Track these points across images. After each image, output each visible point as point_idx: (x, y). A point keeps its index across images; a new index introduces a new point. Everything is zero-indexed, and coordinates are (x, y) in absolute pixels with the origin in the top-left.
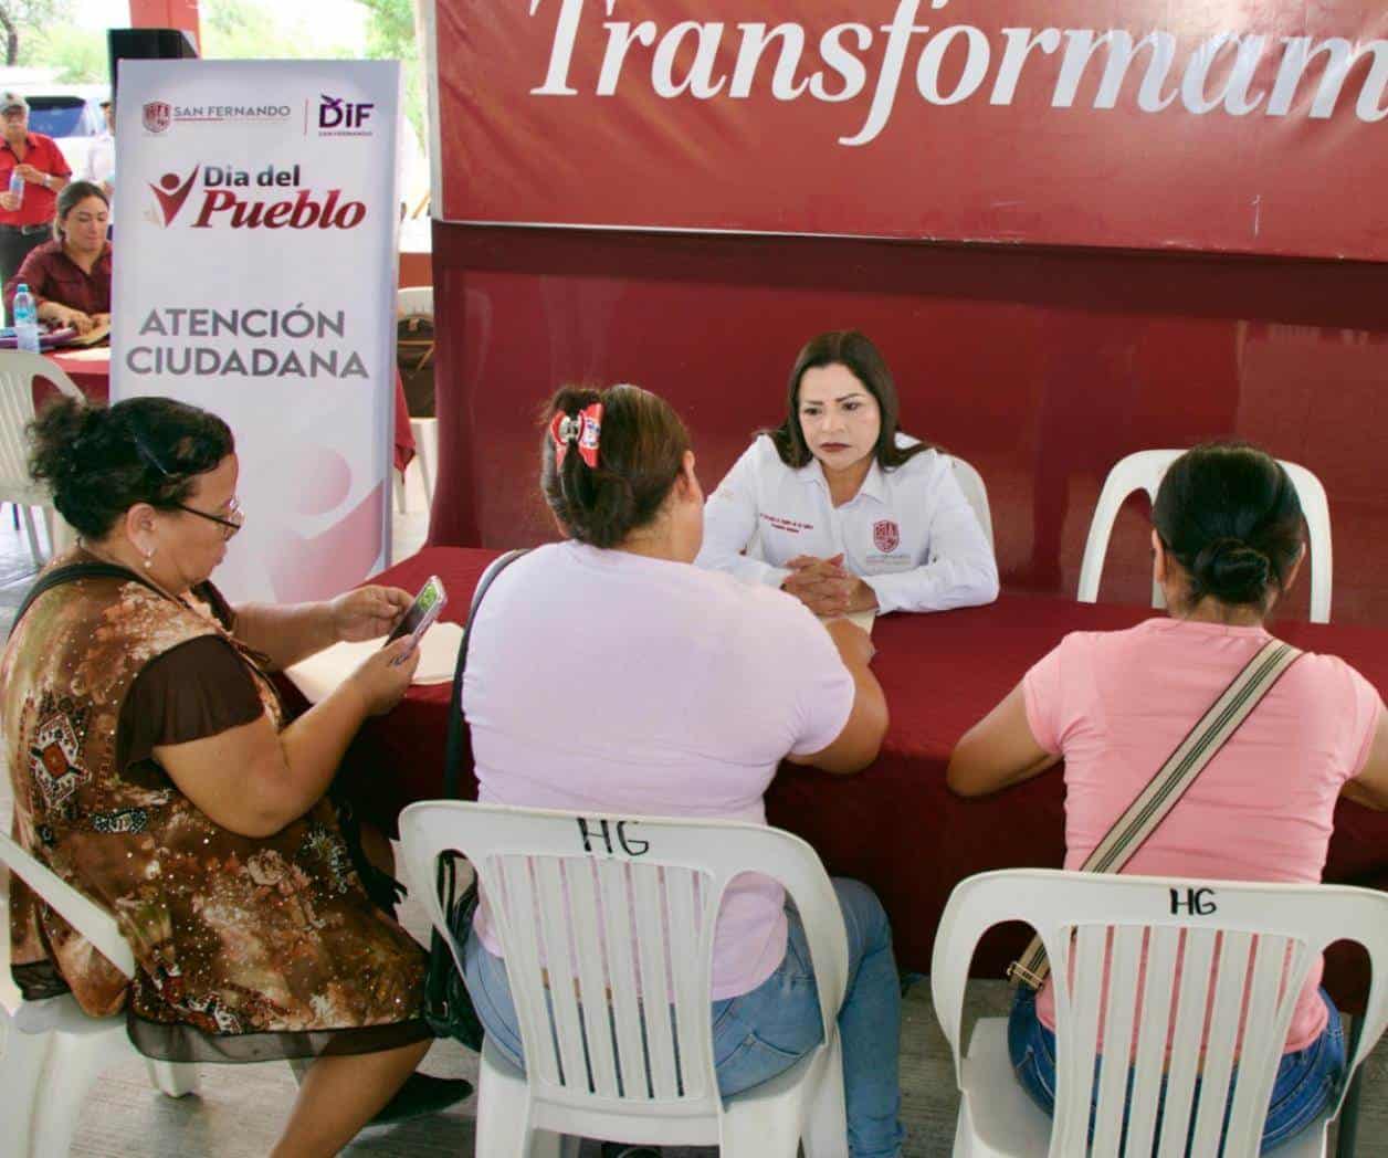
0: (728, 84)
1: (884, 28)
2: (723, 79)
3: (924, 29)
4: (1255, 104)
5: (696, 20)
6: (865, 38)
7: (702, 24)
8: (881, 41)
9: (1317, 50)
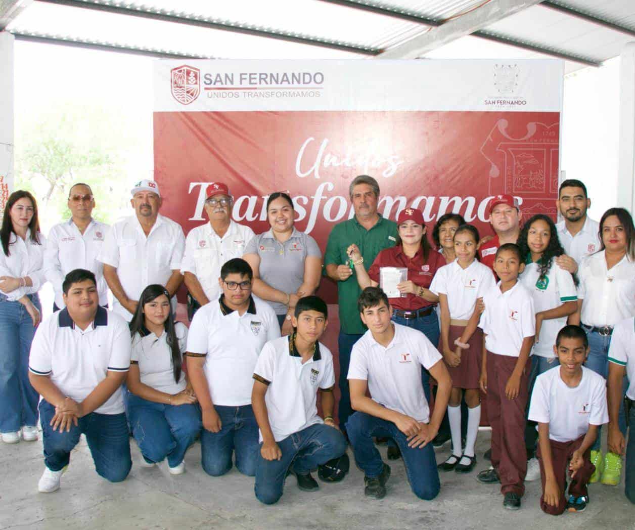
0: (259, 217)
1: (312, 197)
2: (257, 215)
3: (326, 197)
4: (432, 219)
5: (248, 195)
6: (306, 201)
7: (250, 197)
8: (311, 201)
9: (451, 200)
